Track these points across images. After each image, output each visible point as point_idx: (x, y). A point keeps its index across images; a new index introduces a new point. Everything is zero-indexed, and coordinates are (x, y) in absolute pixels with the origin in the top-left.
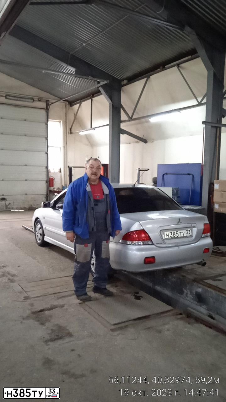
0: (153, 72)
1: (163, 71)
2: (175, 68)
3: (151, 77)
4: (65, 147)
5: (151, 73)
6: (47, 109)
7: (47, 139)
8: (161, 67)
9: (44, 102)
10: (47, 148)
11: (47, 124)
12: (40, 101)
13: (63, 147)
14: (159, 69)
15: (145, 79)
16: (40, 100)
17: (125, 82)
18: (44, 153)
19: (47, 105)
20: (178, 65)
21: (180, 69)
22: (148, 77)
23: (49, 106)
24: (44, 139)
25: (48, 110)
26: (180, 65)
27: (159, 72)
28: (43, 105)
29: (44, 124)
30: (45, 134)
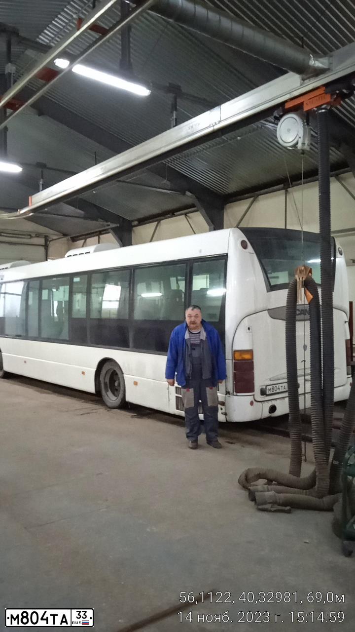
0: (162, 218)
1: (172, 217)
2: (183, 216)
3: (162, 221)
6: (46, 246)
8: (171, 214)
9: (42, 238)
12: (38, 237)
14: (169, 215)
15: (156, 223)
16: (38, 235)
17: (136, 223)
19: (46, 241)
20: (186, 214)
21: (187, 217)
22: (159, 222)
23: (48, 243)
25: (48, 247)
26: (188, 215)
27: (169, 218)
28: (42, 241)
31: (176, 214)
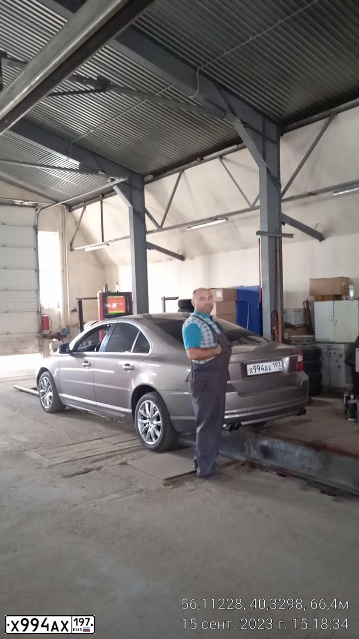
0: (187, 165)
1: (200, 163)
2: (217, 160)
3: (185, 171)
5: (184, 166)
8: (198, 159)
11: (35, 237)
13: (62, 270)
14: (195, 162)
15: (178, 174)
17: (150, 177)
20: (221, 157)
21: (223, 161)
22: (181, 172)
26: (224, 157)
27: (196, 165)
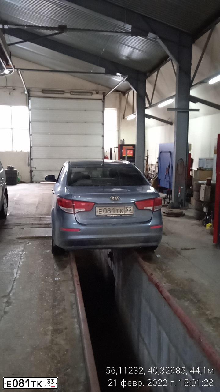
1: (166, 63)
4: (119, 131)
6: (103, 100)
7: (103, 124)
8: (164, 61)
9: (100, 94)
10: (103, 132)
11: (103, 112)
13: (117, 131)
16: (97, 93)
18: (101, 136)
22: (158, 70)
23: (105, 97)
24: (101, 124)
28: (101, 96)
29: (101, 113)
30: (102, 120)
31: (167, 60)
